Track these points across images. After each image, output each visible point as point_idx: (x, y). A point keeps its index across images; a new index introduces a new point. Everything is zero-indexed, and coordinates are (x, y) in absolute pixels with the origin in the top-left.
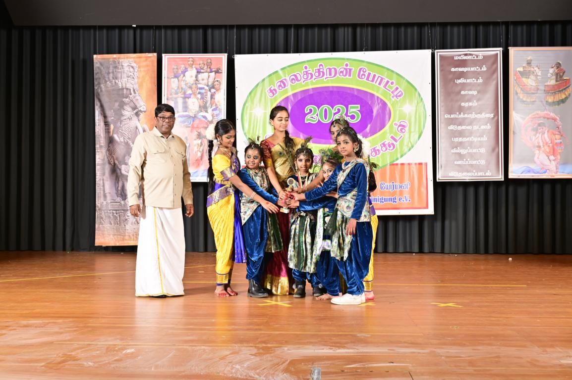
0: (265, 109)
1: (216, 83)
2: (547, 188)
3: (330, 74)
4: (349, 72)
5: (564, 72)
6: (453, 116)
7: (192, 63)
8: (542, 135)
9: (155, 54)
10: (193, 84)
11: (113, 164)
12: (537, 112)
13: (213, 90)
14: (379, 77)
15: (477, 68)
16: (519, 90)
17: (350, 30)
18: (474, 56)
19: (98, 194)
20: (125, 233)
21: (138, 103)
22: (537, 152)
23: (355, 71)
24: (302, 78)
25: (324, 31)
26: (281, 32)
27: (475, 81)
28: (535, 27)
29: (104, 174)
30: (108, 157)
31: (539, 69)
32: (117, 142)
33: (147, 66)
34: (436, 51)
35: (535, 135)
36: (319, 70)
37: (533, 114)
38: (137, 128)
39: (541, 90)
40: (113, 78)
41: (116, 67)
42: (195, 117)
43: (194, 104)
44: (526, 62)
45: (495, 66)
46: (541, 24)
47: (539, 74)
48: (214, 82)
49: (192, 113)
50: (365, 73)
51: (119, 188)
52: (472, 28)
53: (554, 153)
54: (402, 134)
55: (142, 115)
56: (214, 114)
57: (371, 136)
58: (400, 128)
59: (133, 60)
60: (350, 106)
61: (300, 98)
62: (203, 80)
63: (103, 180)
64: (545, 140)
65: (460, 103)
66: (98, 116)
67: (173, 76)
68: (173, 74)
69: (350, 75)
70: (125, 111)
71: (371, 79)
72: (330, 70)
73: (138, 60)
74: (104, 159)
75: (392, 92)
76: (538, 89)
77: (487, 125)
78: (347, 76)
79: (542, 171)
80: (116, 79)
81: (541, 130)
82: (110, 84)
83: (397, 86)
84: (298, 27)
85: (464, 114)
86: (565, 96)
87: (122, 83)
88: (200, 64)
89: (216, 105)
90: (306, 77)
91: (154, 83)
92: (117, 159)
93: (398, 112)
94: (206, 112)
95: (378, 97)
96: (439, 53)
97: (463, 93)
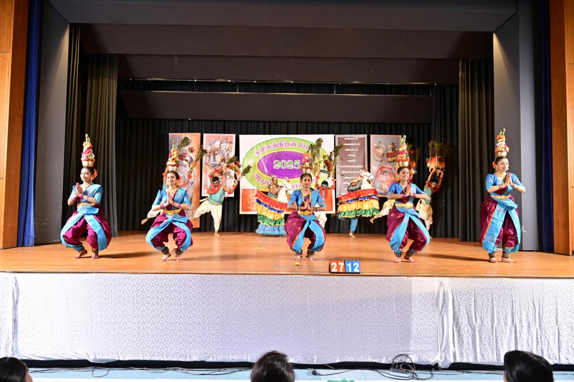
3: (286, 145)
4: (295, 144)
5: (395, 147)
6: (344, 166)
7: (218, 138)
9: (200, 134)
10: (218, 149)
12: (384, 165)
13: (228, 152)
15: (355, 144)
16: (375, 155)
17: (295, 124)
18: (354, 138)
22: (383, 184)
23: (298, 144)
24: (272, 147)
25: (283, 124)
26: (262, 124)
27: (355, 150)
31: (384, 145)
33: (196, 139)
34: (336, 135)
37: (382, 166)
43: (219, 158)
44: (378, 142)
45: (363, 143)
46: (385, 124)
48: (229, 147)
60: (295, 160)
61: (271, 156)
62: (223, 146)
65: (347, 160)
67: (208, 145)
68: (209, 143)
69: (295, 146)
72: (286, 143)
73: (191, 136)
76: (384, 155)
81: (385, 174)
84: (270, 122)
85: (349, 166)
86: (396, 158)
88: (222, 139)
90: (274, 146)
96: (338, 136)
97: (349, 155)
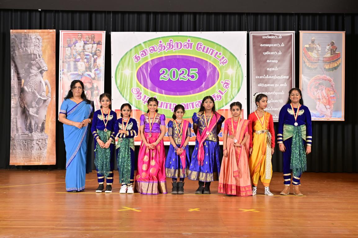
0: (132, 70)
1: (98, 51)
2: (325, 127)
3: (177, 47)
4: (190, 46)
5: (337, 48)
6: (261, 77)
7: (81, 37)
8: (321, 91)
9: (55, 30)
10: (81, 52)
11: (23, 108)
12: (318, 75)
13: (95, 57)
14: (211, 49)
15: (278, 44)
16: (306, 60)
17: (192, 16)
18: (276, 36)
19: (12, 129)
20: (31, 156)
21: (42, 65)
22: (318, 103)
23: (194, 45)
24: (158, 49)
25: (174, 17)
26: (144, 16)
27: (277, 54)
28: (318, 17)
29: (17, 114)
30: (20, 102)
31: (319, 46)
32: (26, 92)
33: (49, 38)
34: (250, 32)
35: (317, 91)
36: (170, 44)
37: (316, 76)
38: (41, 82)
39: (321, 60)
40: (24, 47)
41: (26, 39)
42: (82, 75)
43: (82, 66)
44: (311, 41)
45: (290, 44)
46: (321, 15)
47: (320, 49)
48: (96, 50)
49: (81, 72)
50: (201, 47)
51: (28, 125)
52: (275, 17)
53: (329, 103)
54: (226, 89)
55: (45, 73)
56: (96, 73)
57: (205, 90)
58: (225, 85)
59: (38, 34)
60: (190, 69)
61: (156, 63)
62: (88, 49)
63: (16, 118)
64: (324, 95)
65: (266, 68)
66: (13, 73)
67: (67, 46)
68: (67, 44)
69: (191, 48)
70: (33, 70)
71: (205, 50)
72: (177, 44)
73: (42, 34)
74: (17, 103)
75: (220, 60)
76: (319, 60)
77: (284, 84)
78: (189, 49)
79: (321, 116)
80: (26, 47)
81: (321, 87)
82: (22, 50)
83: (223, 56)
84: (155, 13)
85: (269, 76)
86: (337, 65)
87: (30, 50)
88: (86, 38)
89: (97, 67)
90: (160, 49)
91: (54, 51)
92: (26, 104)
93: (224, 74)
94: (91, 71)
95: (210, 63)
96: (252, 34)
